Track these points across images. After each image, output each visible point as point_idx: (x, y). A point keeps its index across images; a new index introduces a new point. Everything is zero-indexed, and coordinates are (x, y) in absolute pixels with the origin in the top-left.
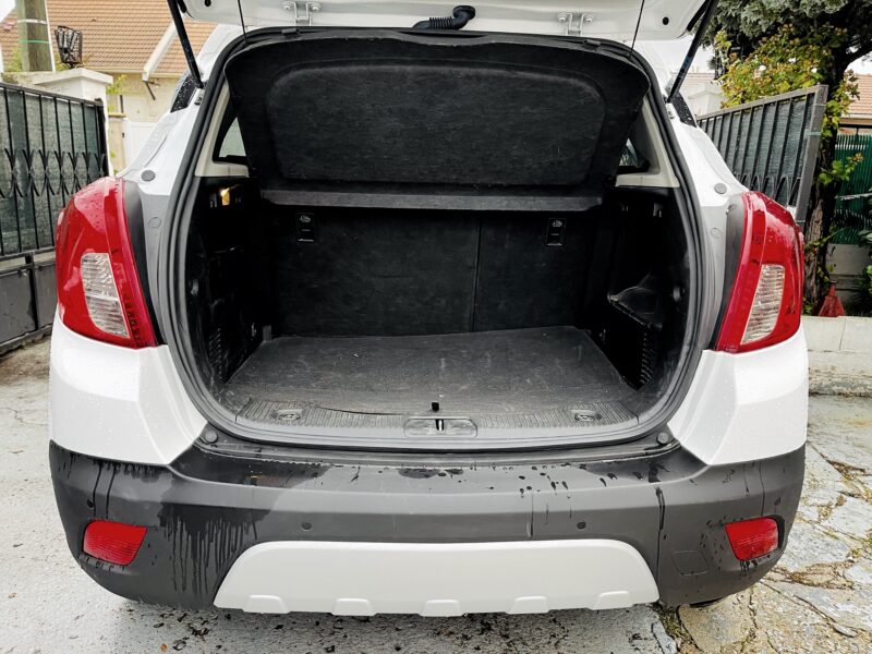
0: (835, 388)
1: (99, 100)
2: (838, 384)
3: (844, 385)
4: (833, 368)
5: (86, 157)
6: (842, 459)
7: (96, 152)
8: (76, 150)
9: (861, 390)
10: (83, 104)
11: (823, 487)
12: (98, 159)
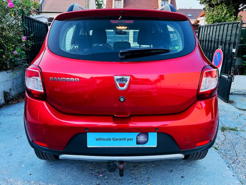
0: (236, 93)
1: (47, 23)
2: (236, 92)
3: (238, 92)
4: (235, 88)
9: (242, 93)
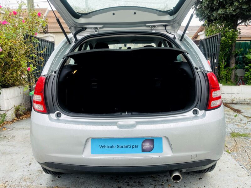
2: (241, 101)
3: (243, 101)
4: (240, 98)
6: (246, 115)
9: (247, 102)
11: (244, 120)
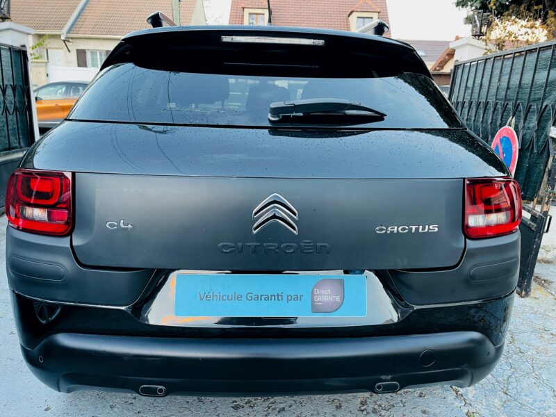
1: (24, 46)
5: (14, 88)
7: (21, 84)
8: (6, 83)
10: (11, 49)
12: (23, 90)
